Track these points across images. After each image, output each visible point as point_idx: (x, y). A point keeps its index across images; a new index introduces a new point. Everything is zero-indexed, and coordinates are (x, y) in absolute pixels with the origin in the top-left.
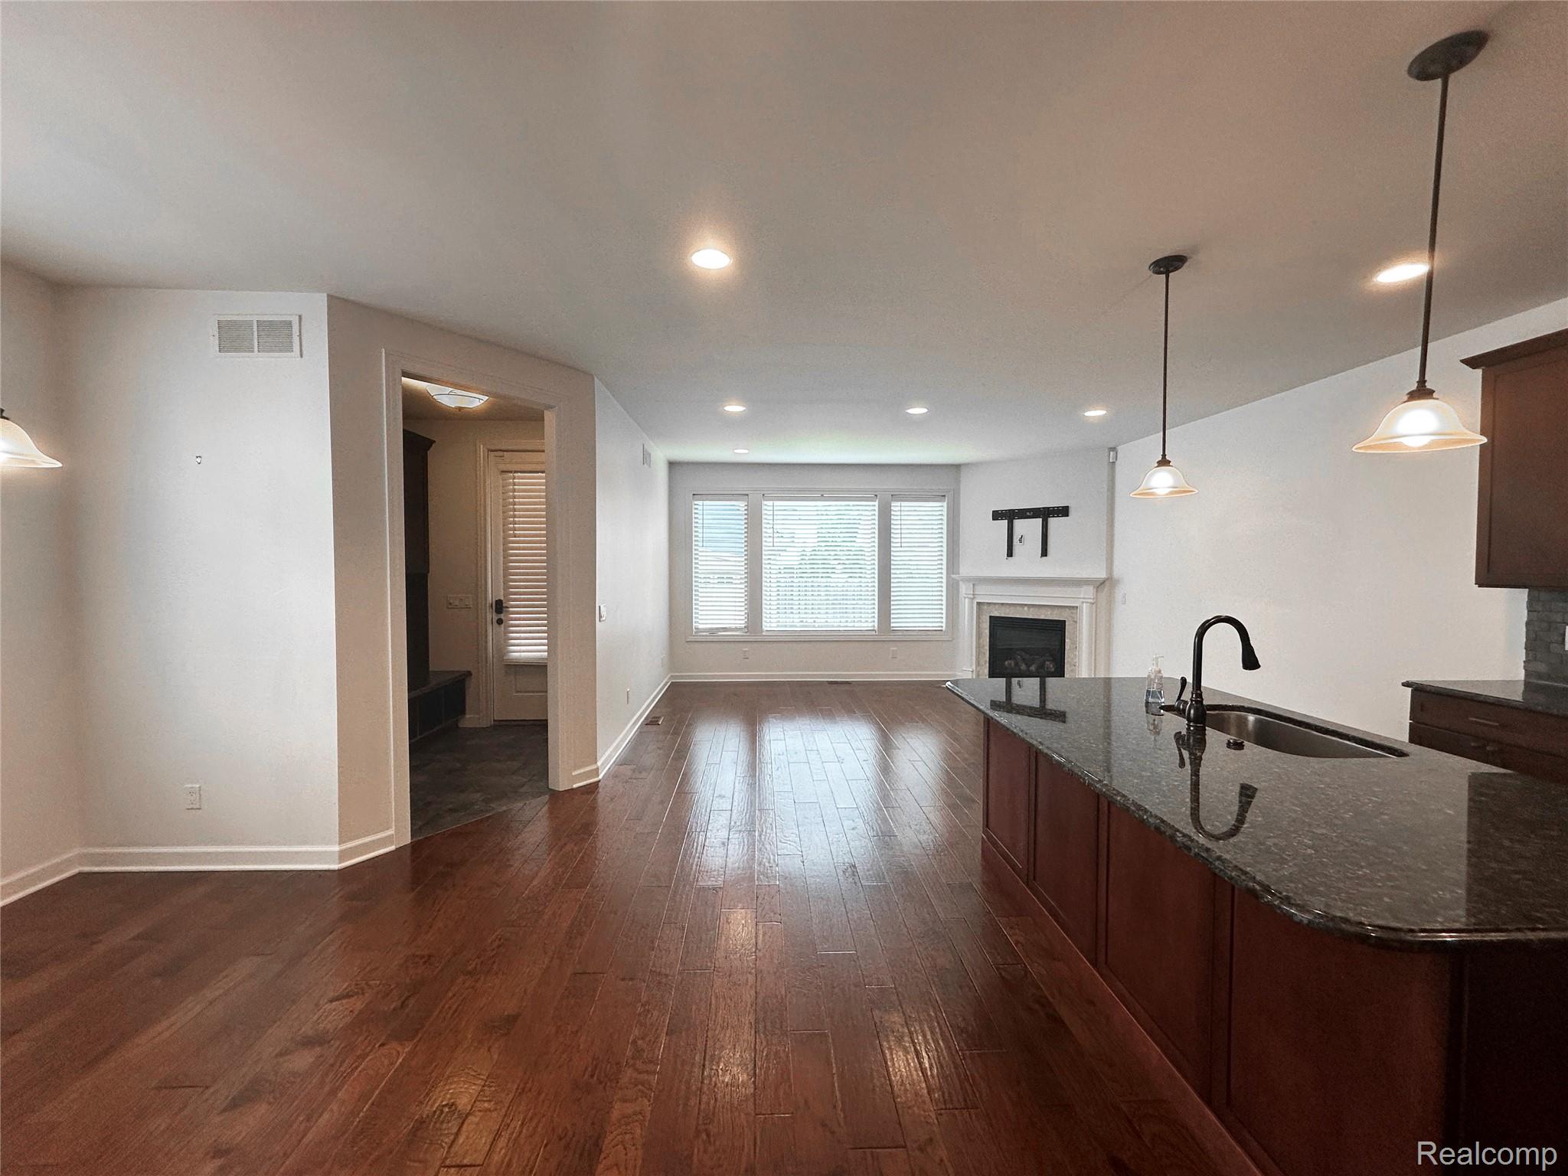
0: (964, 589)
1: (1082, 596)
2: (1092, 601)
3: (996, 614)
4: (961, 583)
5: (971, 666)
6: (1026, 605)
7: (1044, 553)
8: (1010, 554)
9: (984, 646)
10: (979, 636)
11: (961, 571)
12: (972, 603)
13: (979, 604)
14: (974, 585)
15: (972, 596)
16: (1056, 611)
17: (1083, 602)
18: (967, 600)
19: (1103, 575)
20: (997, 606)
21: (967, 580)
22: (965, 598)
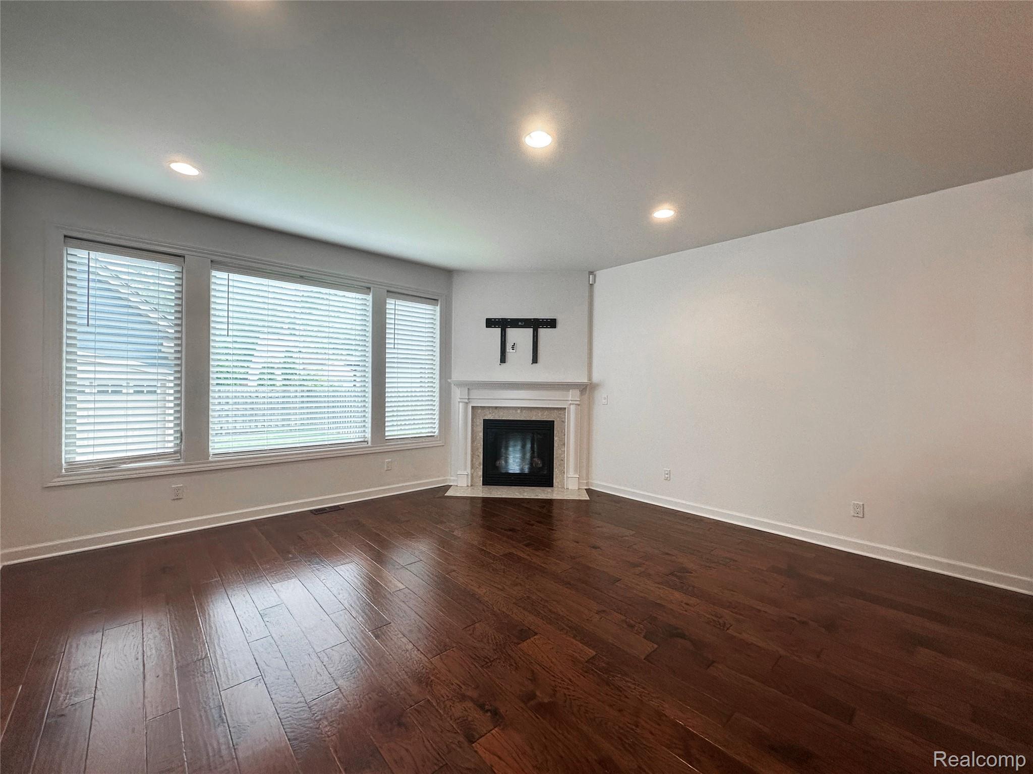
0: (457, 394)
1: (570, 399)
2: (578, 402)
3: (490, 417)
4: (454, 387)
5: (465, 469)
6: (518, 408)
7: (535, 360)
8: (503, 360)
9: (478, 449)
10: (473, 440)
11: (455, 376)
12: (466, 407)
13: (473, 407)
14: (468, 389)
15: (467, 401)
16: (546, 413)
17: (570, 404)
18: (460, 404)
19: (586, 380)
20: (491, 409)
21: (460, 384)
22: (459, 402)
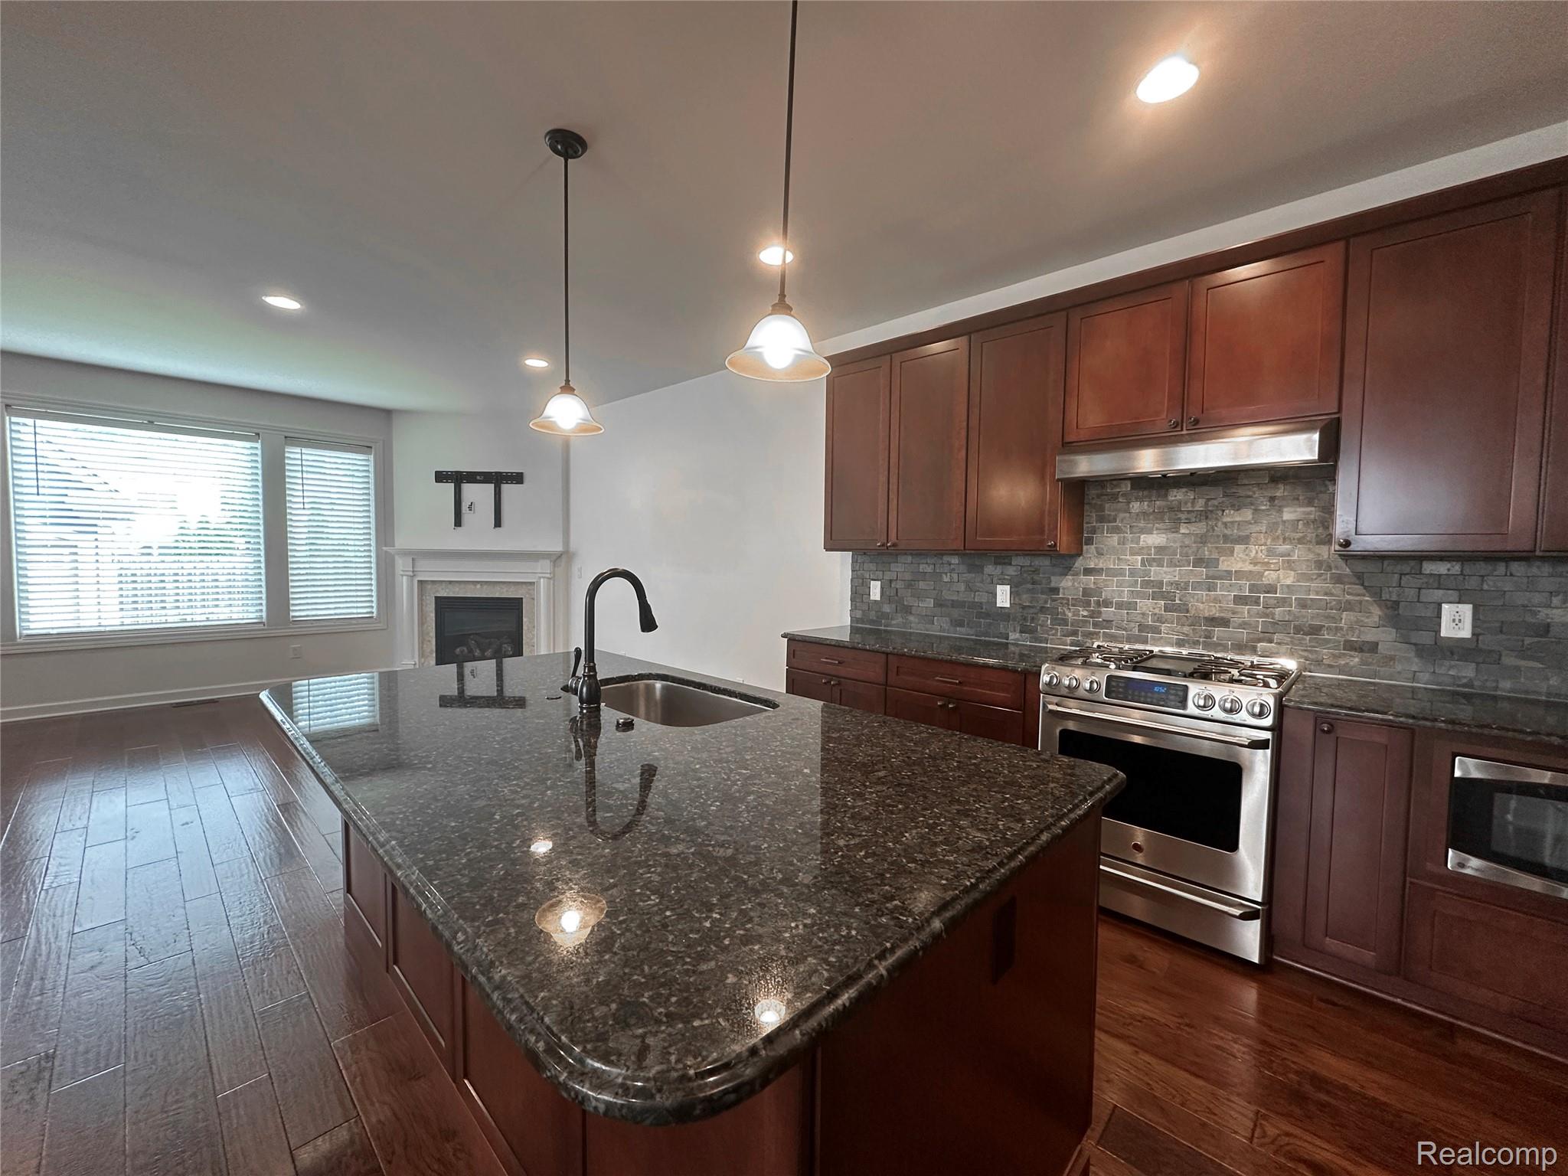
0: (402, 565)
1: (539, 571)
2: (548, 575)
3: (443, 593)
4: (397, 557)
5: (413, 657)
6: (478, 582)
7: (498, 523)
8: (458, 522)
9: (428, 634)
10: (422, 621)
11: (396, 544)
12: (412, 581)
13: (421, 582)
14: (413, 560)
15: (411, 574)
16: (513, 588)
17: (540, 578)
18: (405, 578)
19: (559, 548)
20: (444, 584)
21: (406, 553)
22: (402, 575)
